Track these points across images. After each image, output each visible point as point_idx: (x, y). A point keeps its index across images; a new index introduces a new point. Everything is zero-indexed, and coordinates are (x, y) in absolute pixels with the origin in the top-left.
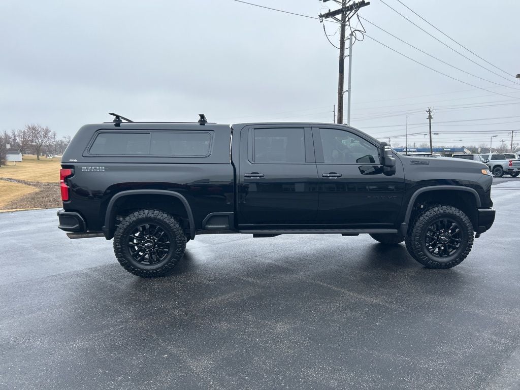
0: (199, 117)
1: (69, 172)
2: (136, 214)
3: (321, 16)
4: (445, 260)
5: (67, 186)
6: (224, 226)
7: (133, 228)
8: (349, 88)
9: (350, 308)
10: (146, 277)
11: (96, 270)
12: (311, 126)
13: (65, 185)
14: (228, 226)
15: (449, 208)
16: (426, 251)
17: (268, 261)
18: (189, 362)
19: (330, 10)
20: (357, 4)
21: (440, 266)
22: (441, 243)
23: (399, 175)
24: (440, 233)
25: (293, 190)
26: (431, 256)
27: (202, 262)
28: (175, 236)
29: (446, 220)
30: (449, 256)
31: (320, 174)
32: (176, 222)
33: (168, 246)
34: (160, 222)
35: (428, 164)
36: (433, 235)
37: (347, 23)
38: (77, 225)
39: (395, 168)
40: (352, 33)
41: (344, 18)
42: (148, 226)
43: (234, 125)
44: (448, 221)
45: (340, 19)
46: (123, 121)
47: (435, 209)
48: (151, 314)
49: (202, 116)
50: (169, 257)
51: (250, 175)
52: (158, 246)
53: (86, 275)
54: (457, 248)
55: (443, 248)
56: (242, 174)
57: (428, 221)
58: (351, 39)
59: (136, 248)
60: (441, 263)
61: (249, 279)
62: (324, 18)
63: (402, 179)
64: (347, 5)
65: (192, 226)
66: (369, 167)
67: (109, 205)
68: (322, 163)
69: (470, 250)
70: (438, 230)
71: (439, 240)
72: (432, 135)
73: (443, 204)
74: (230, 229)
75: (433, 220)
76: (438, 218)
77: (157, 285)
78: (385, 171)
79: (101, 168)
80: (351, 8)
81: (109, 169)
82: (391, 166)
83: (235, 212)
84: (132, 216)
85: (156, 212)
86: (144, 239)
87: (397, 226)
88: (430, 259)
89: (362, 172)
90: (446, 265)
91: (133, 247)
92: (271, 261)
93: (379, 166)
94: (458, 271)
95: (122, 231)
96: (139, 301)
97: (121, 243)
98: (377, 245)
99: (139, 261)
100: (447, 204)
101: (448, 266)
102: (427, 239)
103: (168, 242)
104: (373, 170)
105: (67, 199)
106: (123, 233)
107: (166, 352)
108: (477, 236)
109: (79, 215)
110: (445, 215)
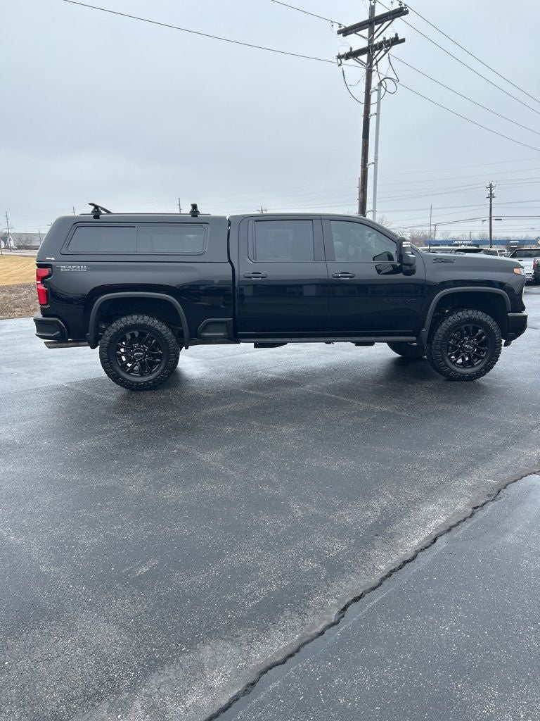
0: (191, 208)
1: (46, 272)
2: (124, 319)
3: (340, 57)
4: (469, 371)
5: (43, 288)
6: (222, 334)
7: (120, 336)
8: (376, 159)
9: (357, 415)
10: (137, 390)
11: (77, 384)
12: (321, 218)
13: (42, 287)
14: (226, 333)
15: (475, 312)
16: (447, 361)
17: (270, 375)
18: (199, 455)
19: (351, 49)
20: (388, 41)
21: (463, 378)
22: (465, 352)
23: (419, 275)
24: (465, 341)
25: (301, 293)
26: (453, 366)
27: (196, 377)
28: (168, 344)
29: (470, 326)
30: (473, 366)
31: (330, 274)
32: (168, 329)
33: (159, 356)
34: (151, 329)
35: (453, 262)
36: (457, 343)
37: (375, 68)
38: (58, 332)
39: (415, 267)
40: (381, 82)
41: (370, 60)
42: (137, 334)
43: (231, 217)
44: (473, 327)
45: (366, 62)
46: (103, 212)
47: (460, 314)
48: (151, 421)
49: (194, 207)
50: (161, 368)
51: (251, 275)
52: (149, 357)
53: (68, 388)
54: (483, 358)
55: (467, 359)
56: (241, 274)
57: (450, 327)
58: (379, 91)
59: (124, 358)
60: (464, 374)
61: (251, 392)
62: (343, 60)
63: (423, 280)
64: (375, 42)
65: (186, 334)
66: (387, 266)
67: (93, 309)
68: (333, 261)
69: (497, 360)
70: (462, 337)
71: (463, 349)
72: (493, 221)
73: (468, 308)
74: (228, 338)
75: (456, 327)
76: (464, 324)
77: (150, 397)
78: (404, 270)
79: (82, 268)
80: (379, 47)
81: (91, 269)
82: (410, 265)
83: (234, 317)
84: (119, 322)
85: (146, 318)
86: (133, 348)
87: (416, 333)
88: (452, 370)
89: (379, 271)
90: (469, 377)
91: (120, 357)
92: (274, 376)
93: (398, 265)
94: (483, 383)
95: (108, 338)
96: (136, 411)
97: (107, 351)
98: (399, 358)
99: (129, 373)
100: (473, 309)
101: (473, 377)
102: (450, 348)
103: (160, 352)
104: (391, 269)
105: (45, 303)
106: (110, 341)
107: (175, 449)
108: (506, 345)
109: (60, 322)
110: (470, 320)
